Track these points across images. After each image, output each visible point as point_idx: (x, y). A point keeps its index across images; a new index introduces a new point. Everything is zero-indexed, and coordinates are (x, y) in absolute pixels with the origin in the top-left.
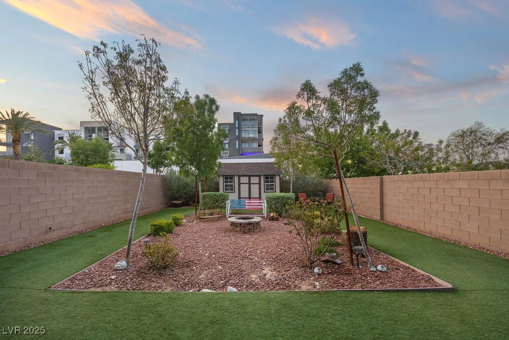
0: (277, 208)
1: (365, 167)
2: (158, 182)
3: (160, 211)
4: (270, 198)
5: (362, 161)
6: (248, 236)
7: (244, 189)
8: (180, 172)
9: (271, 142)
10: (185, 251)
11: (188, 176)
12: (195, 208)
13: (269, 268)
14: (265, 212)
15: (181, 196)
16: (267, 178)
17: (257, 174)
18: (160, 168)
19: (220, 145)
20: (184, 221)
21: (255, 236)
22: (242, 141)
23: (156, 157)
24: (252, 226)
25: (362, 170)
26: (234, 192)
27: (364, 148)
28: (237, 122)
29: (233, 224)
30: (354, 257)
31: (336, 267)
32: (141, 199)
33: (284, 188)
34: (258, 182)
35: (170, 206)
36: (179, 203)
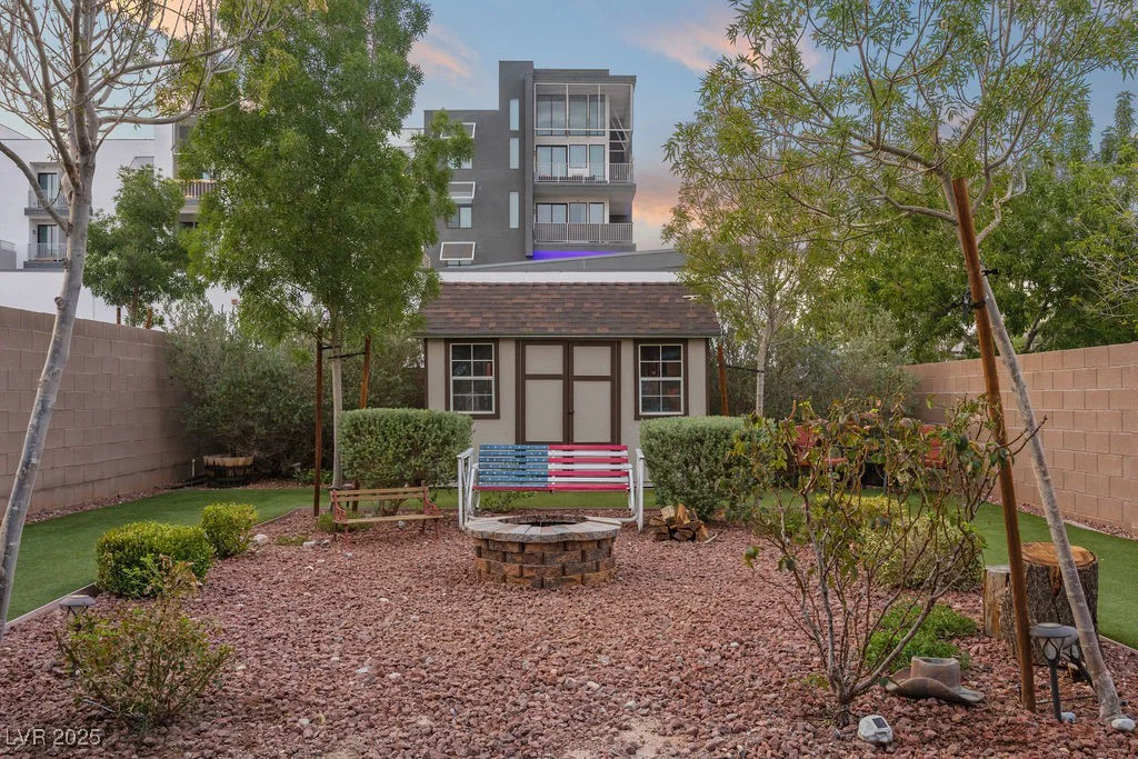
0: (692, 484)
1: (1088, 308)
2: (138, 362)
3: (144, 500)
4: (660, 436)
5: (1079, 284)
6: (555, 600)
7: (544, 401)
8: (246, 312)
9: (670, 146)
10: (261, 658)
11: (279, 332)
12: (312, 487)
13: (653, 723)
14: (637, 503)
15: (247, 431)
16: (648, 353)
17: (602, 331)
18: (150, 300)
19: (432, 193)
20: (259, 537)
21: (587, 602)
22: (539, 193)
23: (130, 250)
24: (577, 554)
25: (1080, 321)
26: (497, 416)
27: (1091, 223)
28: (515, 105)
29: (487, 545)
30: (1040, 678)
31: (957, 717)
32: (53, 399)
33: (727, 394)
34: (607, 373)
35: (198, 481)
36: (235, 468)
